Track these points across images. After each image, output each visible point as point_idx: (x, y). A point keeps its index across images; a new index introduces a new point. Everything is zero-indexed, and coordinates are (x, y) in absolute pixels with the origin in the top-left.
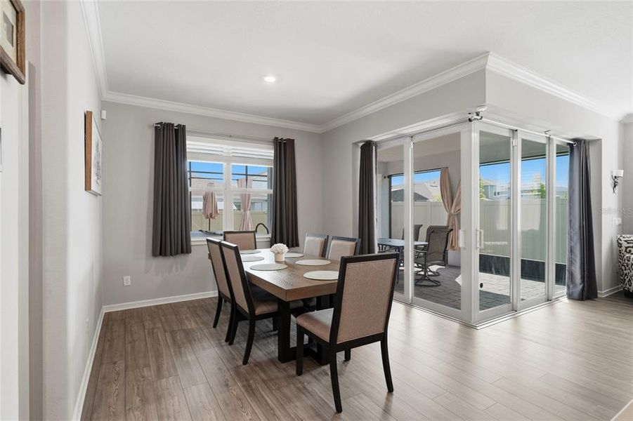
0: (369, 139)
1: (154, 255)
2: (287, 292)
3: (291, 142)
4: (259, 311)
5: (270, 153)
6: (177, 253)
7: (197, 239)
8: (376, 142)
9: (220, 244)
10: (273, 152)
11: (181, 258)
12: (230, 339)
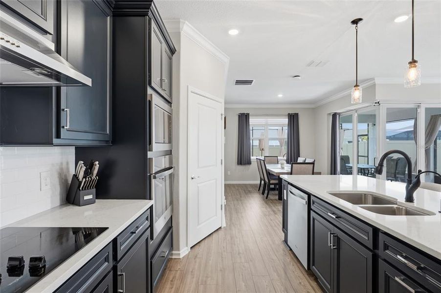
0: (335, 112)
1: (238, 164)
2: (276, 173)
3: (297, 115)
4: (271, 182)
5: (286, 121)
6: (246, 164)
7: (253, 158)
8: (339, 113)
9: (260, 160)
10: (287, 120)
11: (247, 166)
12: (263, 193)
